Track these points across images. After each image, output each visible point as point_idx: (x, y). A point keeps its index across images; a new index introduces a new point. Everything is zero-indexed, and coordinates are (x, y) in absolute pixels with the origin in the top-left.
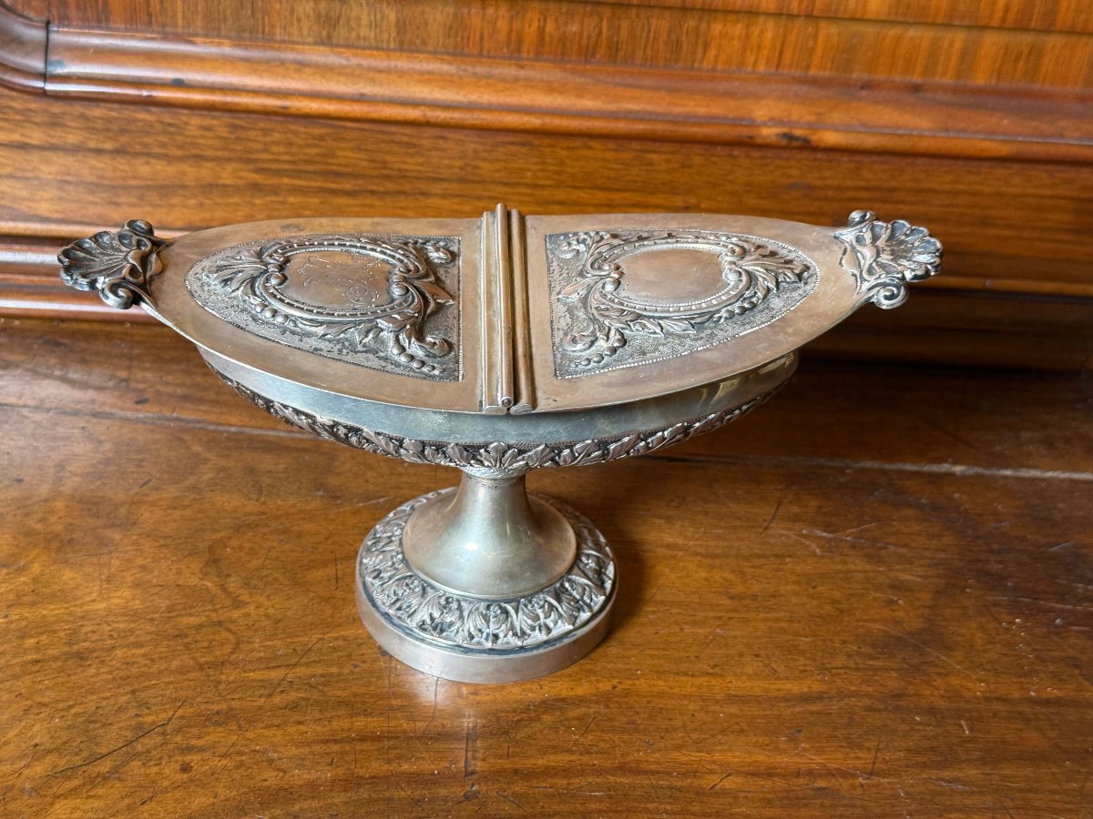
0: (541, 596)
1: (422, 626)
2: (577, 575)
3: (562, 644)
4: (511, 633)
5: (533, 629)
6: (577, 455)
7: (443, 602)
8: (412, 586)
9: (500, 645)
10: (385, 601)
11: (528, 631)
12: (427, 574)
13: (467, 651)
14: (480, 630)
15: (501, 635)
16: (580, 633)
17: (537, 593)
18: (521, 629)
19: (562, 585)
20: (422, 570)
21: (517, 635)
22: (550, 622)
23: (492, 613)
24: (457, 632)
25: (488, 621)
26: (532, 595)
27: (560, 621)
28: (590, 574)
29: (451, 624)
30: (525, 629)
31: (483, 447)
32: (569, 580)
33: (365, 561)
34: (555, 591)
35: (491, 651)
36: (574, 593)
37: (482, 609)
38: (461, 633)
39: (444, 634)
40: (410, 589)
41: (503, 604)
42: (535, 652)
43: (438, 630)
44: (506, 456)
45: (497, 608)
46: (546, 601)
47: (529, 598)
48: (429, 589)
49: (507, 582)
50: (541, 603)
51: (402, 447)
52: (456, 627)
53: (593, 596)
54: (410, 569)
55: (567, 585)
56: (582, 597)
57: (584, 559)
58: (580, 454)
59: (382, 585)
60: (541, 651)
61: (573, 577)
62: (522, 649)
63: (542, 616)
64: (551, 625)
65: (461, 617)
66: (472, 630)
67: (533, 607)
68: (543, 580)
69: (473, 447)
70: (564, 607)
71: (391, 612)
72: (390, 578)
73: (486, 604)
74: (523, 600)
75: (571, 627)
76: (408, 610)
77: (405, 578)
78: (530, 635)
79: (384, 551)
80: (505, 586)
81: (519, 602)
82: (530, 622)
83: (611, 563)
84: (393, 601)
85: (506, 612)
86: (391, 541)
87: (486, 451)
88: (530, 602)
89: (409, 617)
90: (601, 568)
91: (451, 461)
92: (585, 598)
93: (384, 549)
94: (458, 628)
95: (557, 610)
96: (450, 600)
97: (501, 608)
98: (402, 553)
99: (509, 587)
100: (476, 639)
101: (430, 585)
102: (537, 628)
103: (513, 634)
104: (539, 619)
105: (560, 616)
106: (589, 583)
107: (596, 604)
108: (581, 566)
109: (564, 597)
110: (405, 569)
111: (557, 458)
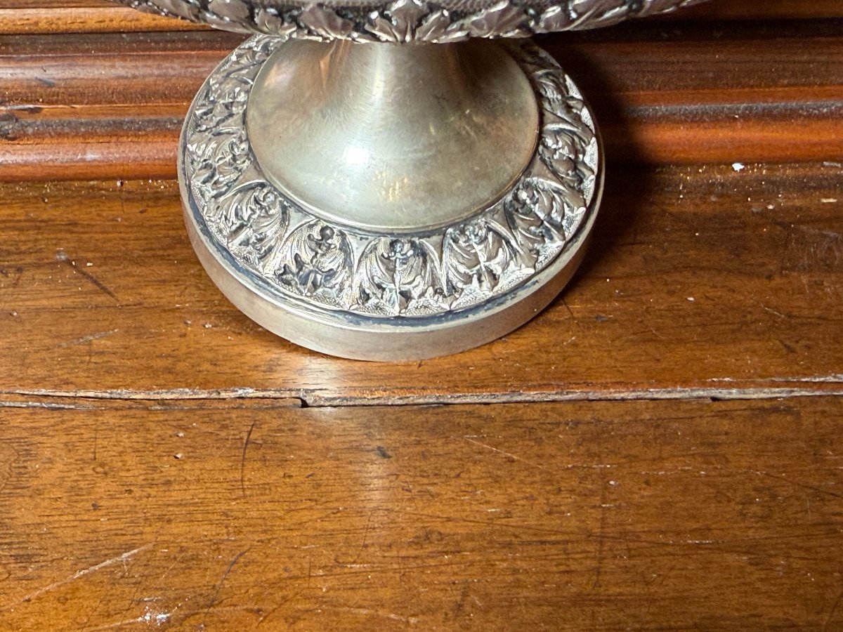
0: (481, 221)
1: (283, 275)
2: (539, 175)
3: (516, 301)
4: (431, 290)
5: (468, 279)
6: (574, 15)
7: (316, 233)
8: (265, 204)
9: (412, 310)
10: (222, 226)
11: (460, 285)
12: (288, 186)
13: (358, 318)
14: (379, 286)
15: (415, 293)
16: (544, 278)
17: (475, 215)
18: (448, 281)
19: (516, 197)
20: (280, 178)
21: (441, 293)
22: (495, 266)
23: (398, 255)
24: (341, 290)
25: (392, 271)
26: (467, 221)
27: (512, 263)
28: (562, 169)
29: (331, 274)
30: (455, 281)
31: (376, 8)
32: (528, 186)
33: (191, 148)
34: (505, 209)
35: (399, 320)
36: (536, 209)
37: (382, 249)
38: (346, 289)
39: (320, 290)
40: (262, 208)
41: (417, 240)
42: (472, 318)
43: (310, 284)
44: (425, 25)
45: (407, 246)
46: (489, 229)
47: (461, 225)
48: (292, 211)
49: (423, 200)
50: (482, 233)
51: (206, 9)
52: (339, 280)
53: (566, 209)
54: (260, 173)
55: (523, 195)
56: (549, 214)
57: (549, 142)
58: (580, 15)
59: (216, 197)
60: (482, 314)
61: (534, 180)
62: (450, 314)
63: (482, 258)
64: (498, 270)
65: (347, 263)
66: (366, 285)
67: (468, 240)
68: (485, 194)
69: (355, 9)
70: (519, 238)
71: (234, 246)
72: (229, 186)
73: (389, 239)
74: (450, 230)
75: (532, 271)
76: (258, 246)
77: (252, 188)
78: (462, 290)
79: (219, 134)
80: (422, 208)
81: (444, 235)
82: (462, 269)
83: (594, 139)
84: (234, 228)
85: (423, 254)
86: (231, 115)
87: (382, 15)
88: (463, 232)
89: (260, 259)
90: (576, 152)
91: (310, 33)
92: (554, 215)
93: (221, 128)
94: (342, 284)
95: (508, 242)
96: (328, 232)
97: (413, 245)
98: (247, 140)
99: (428, 210)
100: (373, 301)
101: (294, 204)
102: (475, 278)
103: (436, 292)
104: (479, 263)
105: (515, 252)
106: (561, 187)
107: (571, 222)
108: (547, 155)
109: (519, 219)
110: (253, 173)
111: (532, 24)
